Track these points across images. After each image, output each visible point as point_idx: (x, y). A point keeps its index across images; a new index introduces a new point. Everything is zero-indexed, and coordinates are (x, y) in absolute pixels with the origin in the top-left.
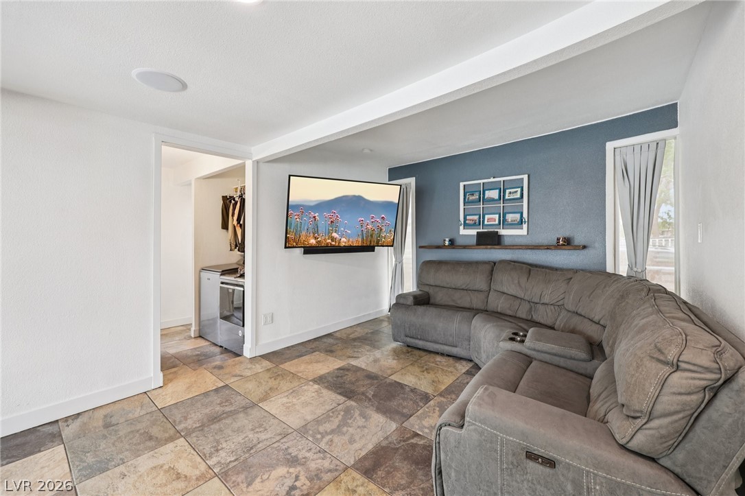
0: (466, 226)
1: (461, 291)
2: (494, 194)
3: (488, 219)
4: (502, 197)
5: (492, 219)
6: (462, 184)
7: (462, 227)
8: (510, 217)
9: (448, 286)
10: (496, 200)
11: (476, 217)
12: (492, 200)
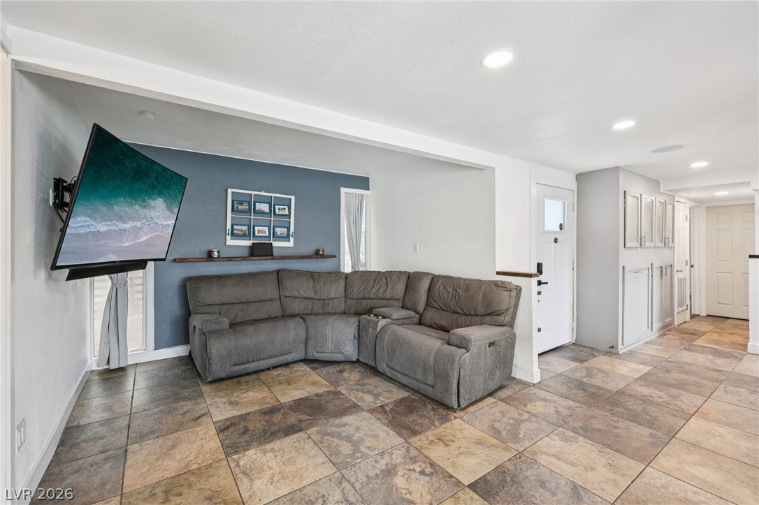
0: (234, 235)
1: (254, 304)
2: (264, 207)
3: (258, 231)
4: (272, 212)
5: (262, 231)
6: (230, 191)
7: (228, 238)
8: (279, 231)
9: (238, 301)
10: (267, 213)
11: (245, 228)
12: (263, 213)
